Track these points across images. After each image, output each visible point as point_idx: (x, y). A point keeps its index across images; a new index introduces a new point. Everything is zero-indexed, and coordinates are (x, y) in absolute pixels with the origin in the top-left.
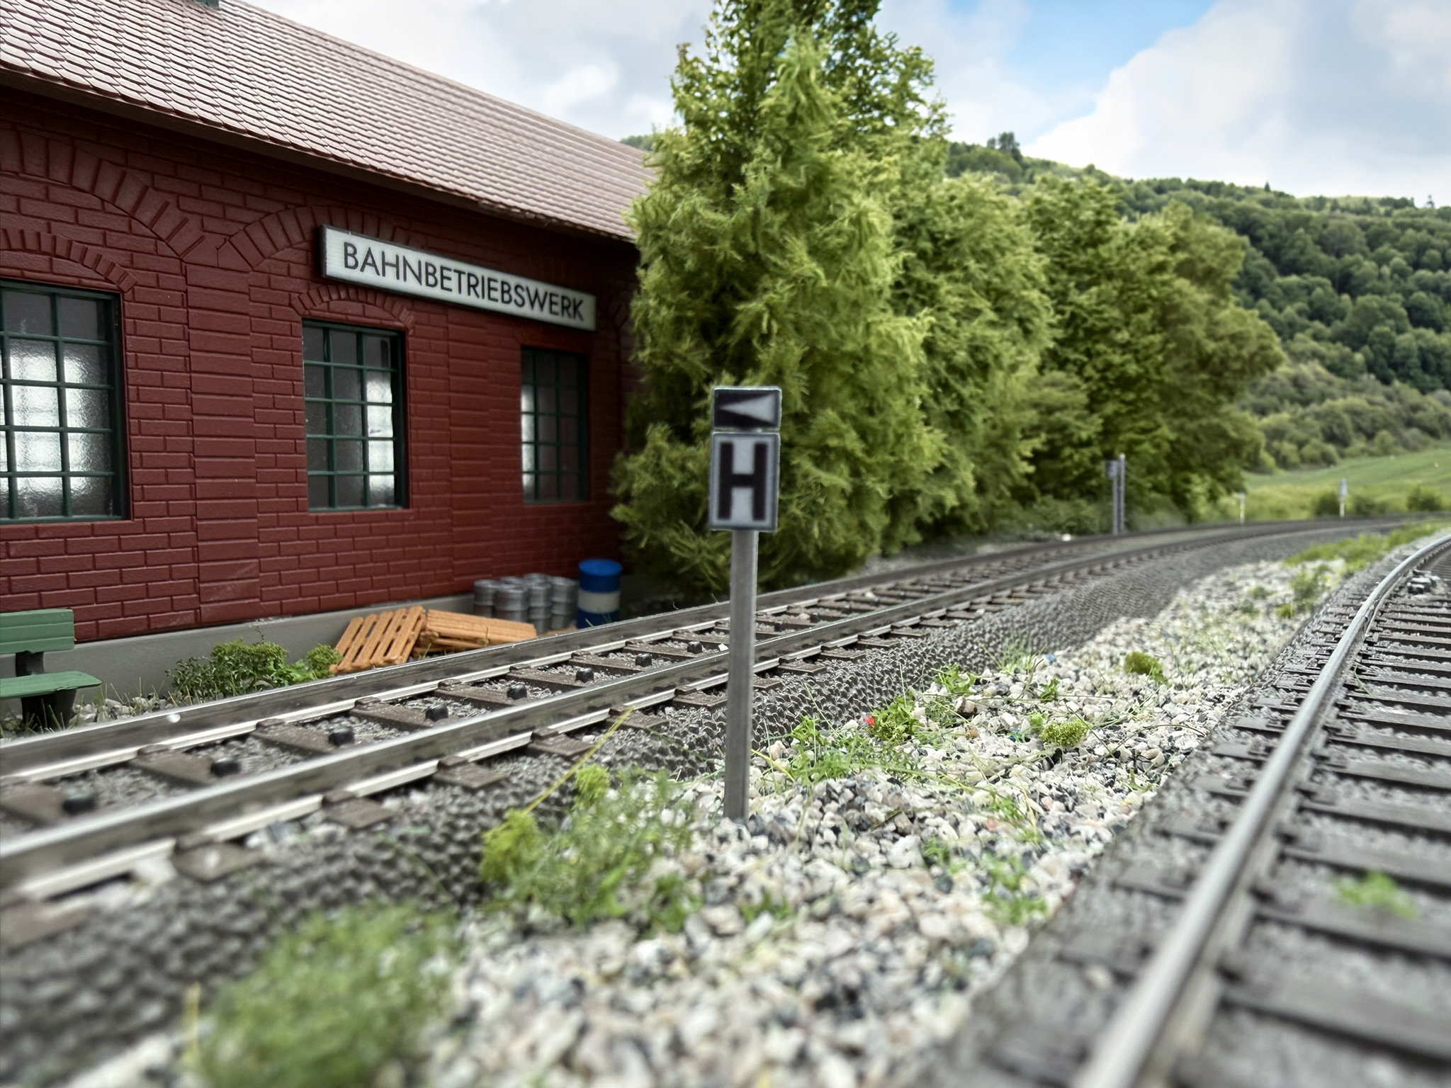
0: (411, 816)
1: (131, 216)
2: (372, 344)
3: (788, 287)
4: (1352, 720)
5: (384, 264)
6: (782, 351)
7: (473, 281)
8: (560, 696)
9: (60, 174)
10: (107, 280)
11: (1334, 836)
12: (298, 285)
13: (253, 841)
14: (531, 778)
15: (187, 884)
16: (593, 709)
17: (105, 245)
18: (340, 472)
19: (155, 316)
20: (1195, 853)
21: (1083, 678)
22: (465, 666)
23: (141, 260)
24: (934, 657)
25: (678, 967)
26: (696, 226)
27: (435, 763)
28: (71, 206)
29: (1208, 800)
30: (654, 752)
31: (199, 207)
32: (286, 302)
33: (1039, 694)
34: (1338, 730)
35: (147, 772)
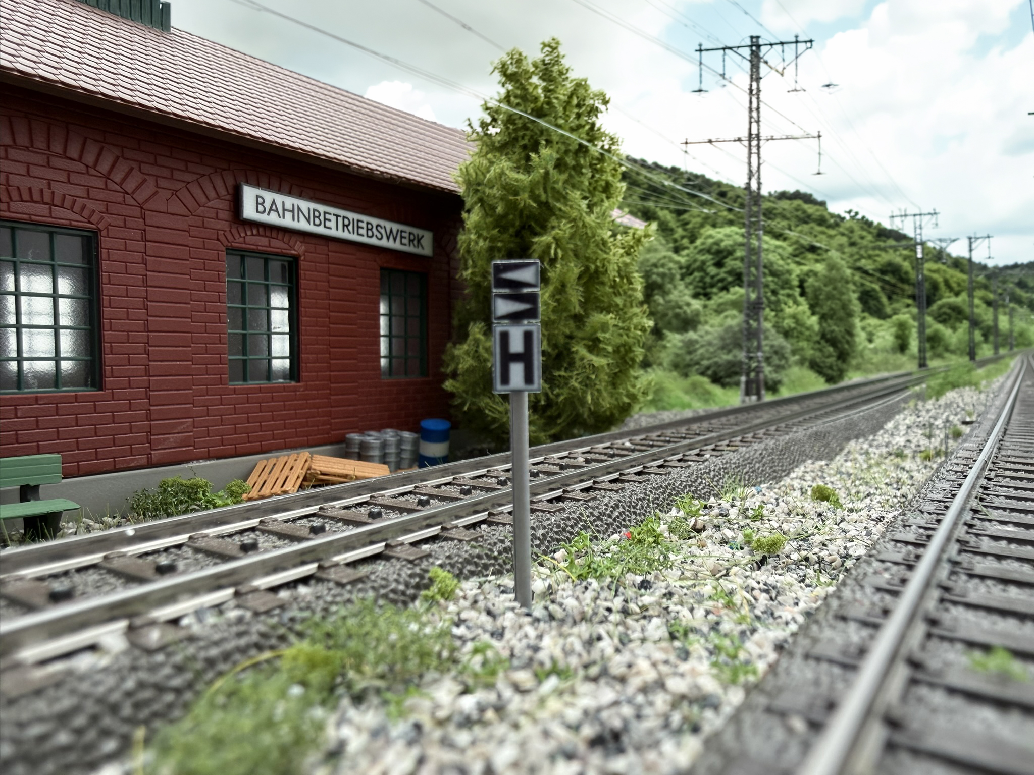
0: (298, 603)
1: (107, 177)
2: (275, 266)
3: (569, 225)
4: (977, 535)
5: (284, 210)
6: (565, 271)
7: (346, 222)
8: (406, 517)
9: (57, 148)
10: (90, 222)
11: (967, 620)
12: (224, 225)
13: (185, 622)
14: (385, 576)
15: (137, 652)
16: (429, 526)
17: (89, 198)
18: (251, 357)
19: (122, 248)
20: (865, 632)
21: (781, 504)
22: (338, 495)
23: (113, 208)
24: (674, 489)
25: (490, 715)
26: (504, 183)
27: (315, 565)
28: (65, 170)
29: (874, 594)
30: (473, 557)
31: (154, 170)
32: (215, 237)
33: (750, 515)
34: (968, 542)
35: (111, 571)
